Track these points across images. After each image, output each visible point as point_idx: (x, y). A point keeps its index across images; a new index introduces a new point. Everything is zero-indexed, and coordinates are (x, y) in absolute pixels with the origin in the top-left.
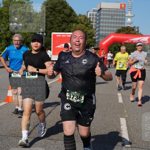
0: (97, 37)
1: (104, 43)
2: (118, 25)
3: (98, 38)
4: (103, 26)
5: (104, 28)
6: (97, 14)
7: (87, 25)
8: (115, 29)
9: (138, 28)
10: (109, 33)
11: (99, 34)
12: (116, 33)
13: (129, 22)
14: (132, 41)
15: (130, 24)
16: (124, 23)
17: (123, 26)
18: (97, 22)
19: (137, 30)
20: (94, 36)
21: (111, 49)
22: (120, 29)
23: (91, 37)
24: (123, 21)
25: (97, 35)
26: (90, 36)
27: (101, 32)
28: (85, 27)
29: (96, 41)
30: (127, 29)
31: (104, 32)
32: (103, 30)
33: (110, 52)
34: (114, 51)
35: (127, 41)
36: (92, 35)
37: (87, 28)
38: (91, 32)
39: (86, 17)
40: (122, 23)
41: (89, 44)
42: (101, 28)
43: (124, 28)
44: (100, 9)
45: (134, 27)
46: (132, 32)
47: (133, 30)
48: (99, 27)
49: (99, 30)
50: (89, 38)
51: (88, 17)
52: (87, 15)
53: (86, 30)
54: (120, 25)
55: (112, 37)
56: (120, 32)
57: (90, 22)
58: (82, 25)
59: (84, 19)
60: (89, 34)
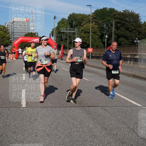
0: (12, 39)
1: (16, 43)
2: (25, 32)
3: (14, 40)
4: (16, 32)
5: (17, 34)
6: (12, 25)
7: (5, 32)
8: (24, 34)
9: (37, 33)
10: (19, 36)
11: (14, 38)
12: (24, 36)
13: (32, 29)
14: (33, 41)
15: (33, 31)
16: (29, 30)
17: (29, 32)
18: (12, 30)
19: (37, 34)
20: (10, 39)
21: (22, 46)
22: (27, 34)
23: (9, 39)
24: (29, 29)
25: (12, 38)
26: (7, 39)
27: (15, 36)
28: (4, 33)
29: (12, 41)
30: (31, 34)
31: (17, 36)
32: (16, 35)
33: (20, 48)
34: (24, 48)
35: (30, 41)
36: (9, 38)
37: (6, 33)
38: (8, 36)
39: (4, 27)
40: (28, 30)
41: (7, 44)
42: (15, 34)
43: (29, 33)
44: (14, 22)
45: (35, 33)
46: (34, 36)
47: (35, 34)
48: (14, 32)
49: (14, 35)
50: (7, 40)
51: (6, 26)
52: (6, 25)
53: (5, 35)
54: (27, 32)
55: (21, 39)
56: (27, 36)
57: (7, 30)
58: (2, 32)
59: (3, 28)
60: (7, 38)
